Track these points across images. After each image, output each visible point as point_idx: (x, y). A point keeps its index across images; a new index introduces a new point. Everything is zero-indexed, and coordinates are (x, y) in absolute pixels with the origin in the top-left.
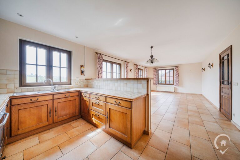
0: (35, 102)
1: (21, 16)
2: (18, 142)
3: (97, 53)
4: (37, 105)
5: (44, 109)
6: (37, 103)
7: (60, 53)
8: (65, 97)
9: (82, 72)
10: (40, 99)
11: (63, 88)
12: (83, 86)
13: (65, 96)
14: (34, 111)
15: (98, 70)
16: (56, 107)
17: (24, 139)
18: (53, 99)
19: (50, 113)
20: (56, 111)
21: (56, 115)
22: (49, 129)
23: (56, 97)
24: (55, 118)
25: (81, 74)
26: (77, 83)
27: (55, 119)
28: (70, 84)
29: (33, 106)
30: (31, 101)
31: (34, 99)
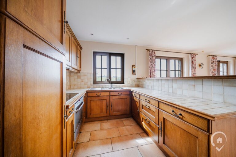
0: (99, 96)
1: (92, 35)
2: (90, 123)
3: (148, 50)
4: (100, 99)
5: (104, 103)
6: (100, 97)
7: (116, 57)
8: (118, 94)
9: (134, 72)
10: (102, 94)
11: (118, 86)
12: (134, 85)
13: (118, 93)
14: (98, 102)
15: (150, 68)
16: (112, 103)
17: (93, 122)
18: (110, 96)
19: (108, 107)
20: (112, 106)
21: (112, 110)
22: (107, 120)
23: (112, 94)
24: (111, 111)
25: (133, 74)
26: (129, 82)
27: (111, 112)
28: (123, 83)
29: (98, 99)
30: (96, 95)
31: (98, 94)
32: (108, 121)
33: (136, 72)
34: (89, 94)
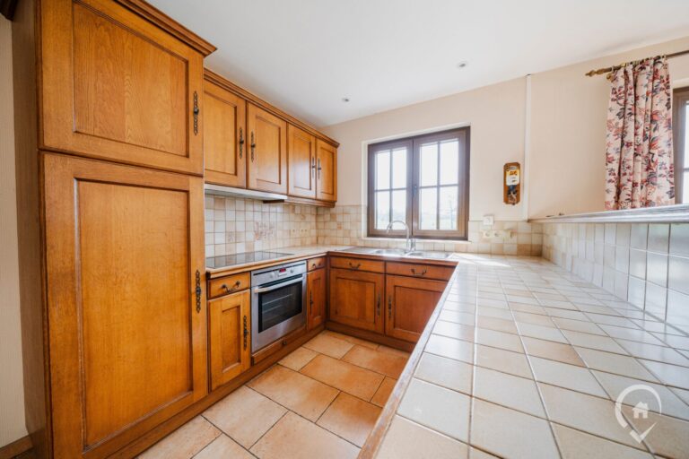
0: (355, 270)
1: (347, 100)
2: (336, 335)
4: (357, 278)
5: (370, 290)
6: (357, 273)
8: (411, 274)
10: (365, 265)
11: (437, 247)
12: (514, 249)
13: (413, 271)
14: (355, 287)
16: (390, 297)
17: (343, 336)
18: (385, 273)
19: (379, 306)
20: (390, 308)
21: (390, 317)
22: (380, 344)
23: (391, 268)
24: (389, 324)
25: (506, 201)
26: (485, 236)
27: (387, 327)
28: (465, 238)
29: (352, 277)
30: (349, 267)
31: (355, 263)
32: (381, 348)
33: (524, 195)
34: (335, 261)
